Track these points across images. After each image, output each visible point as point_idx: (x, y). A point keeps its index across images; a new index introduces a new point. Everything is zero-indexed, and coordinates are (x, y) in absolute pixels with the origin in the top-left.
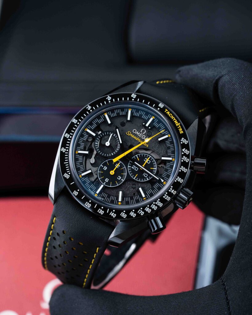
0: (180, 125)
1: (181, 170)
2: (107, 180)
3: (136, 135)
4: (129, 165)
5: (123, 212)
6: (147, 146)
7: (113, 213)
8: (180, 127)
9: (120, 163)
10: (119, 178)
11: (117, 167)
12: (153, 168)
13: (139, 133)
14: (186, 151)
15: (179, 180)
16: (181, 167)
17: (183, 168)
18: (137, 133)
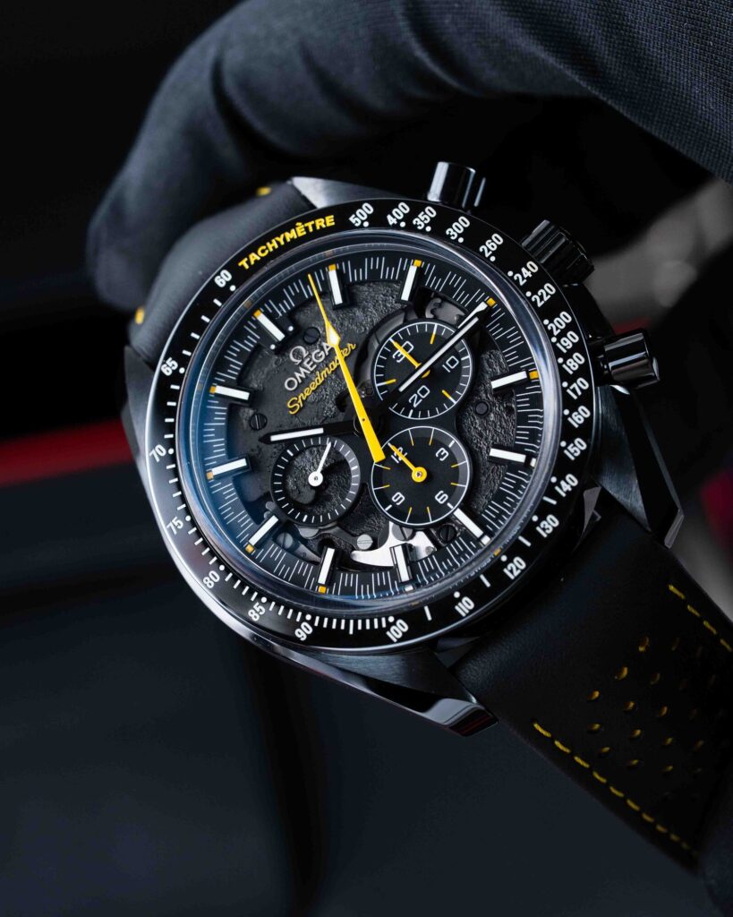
0: (303, 224)
1: (459, 235)
2: (441, 497)
4: (406, 413)
5: (566, 448)
7: (563, 483)
8: (309, 224)
10: (443, 453)
11: (402, 458)
12: (431, 334)
13: (302, 370)
14: (396, 212)
15: (493, 246)
16: (450, 236)
17: (454, 231)
18: (301, 378)
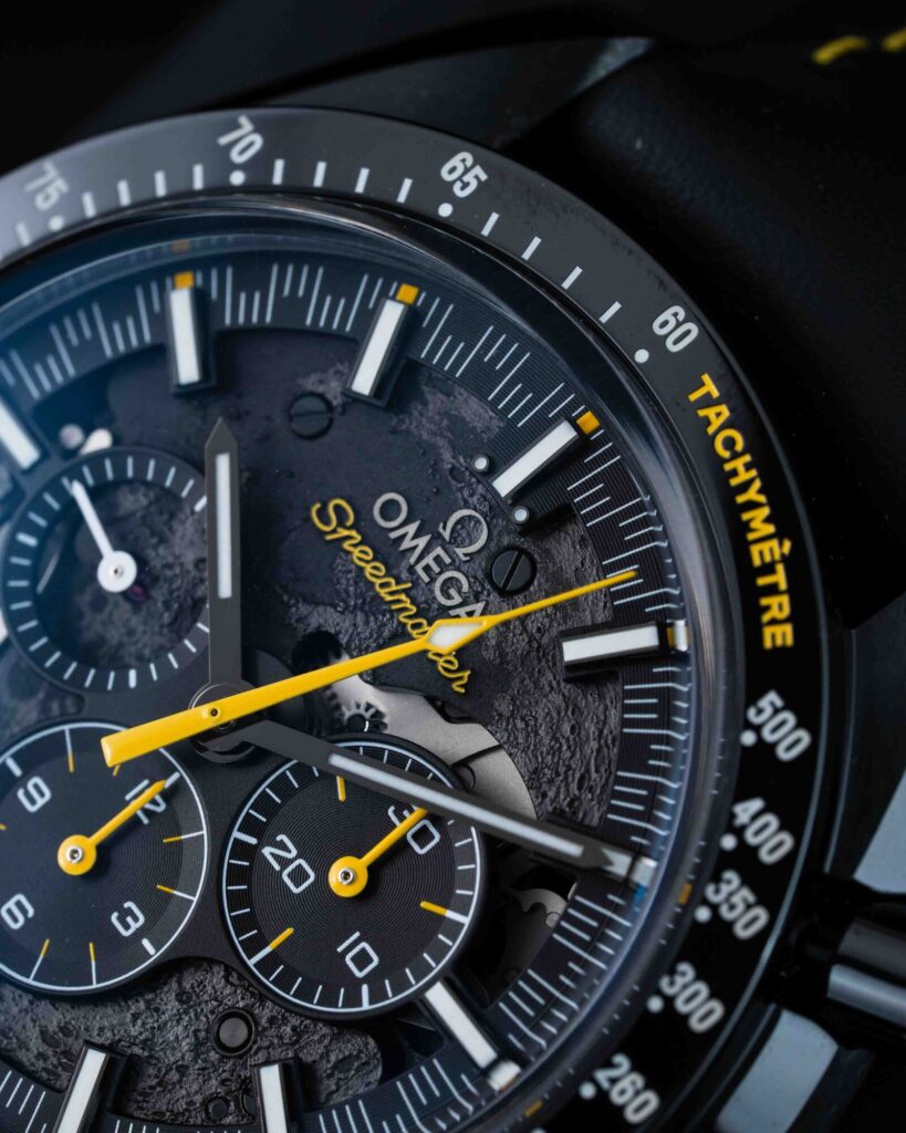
0: (784, 559)
1: (669, 1001)
2: (17, 910)
3: (388, 553)
4: (250, 826)
6: (456, 686)
8: (780, 577)
9: (175, 776)
10: (130, 921)
11: (132, 808)
12: (447, 906)
13: (422, 542)
14: (765, 826)
15: (622, 1092)
16: (672, 972)
17: (685, 987)
18: (403, 536)
